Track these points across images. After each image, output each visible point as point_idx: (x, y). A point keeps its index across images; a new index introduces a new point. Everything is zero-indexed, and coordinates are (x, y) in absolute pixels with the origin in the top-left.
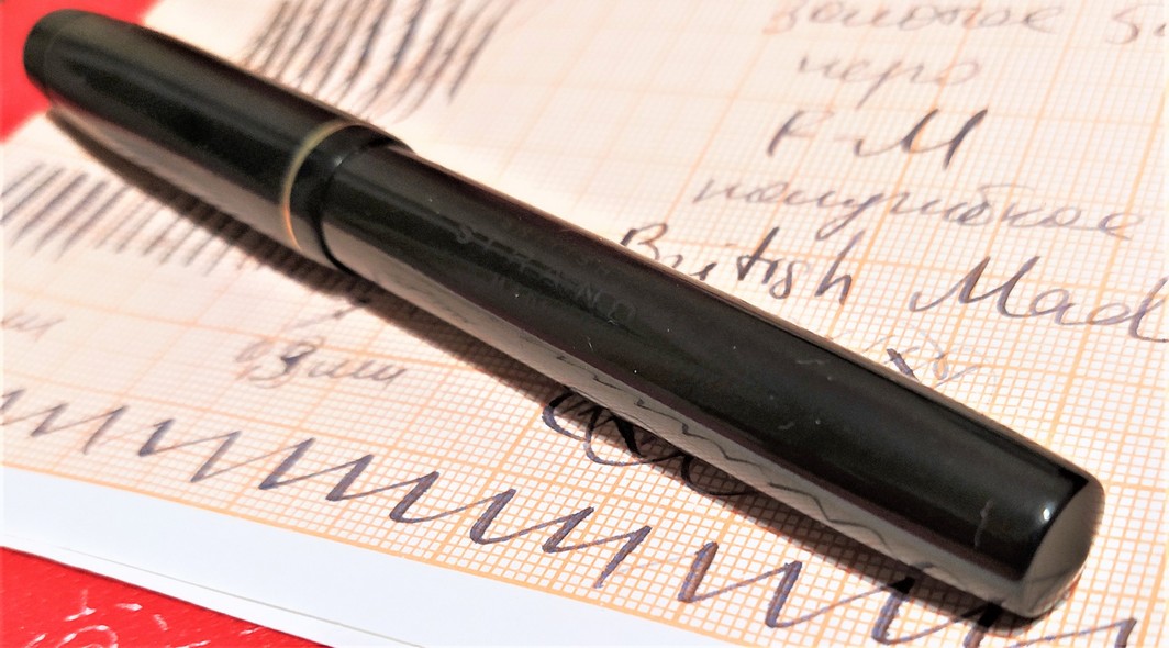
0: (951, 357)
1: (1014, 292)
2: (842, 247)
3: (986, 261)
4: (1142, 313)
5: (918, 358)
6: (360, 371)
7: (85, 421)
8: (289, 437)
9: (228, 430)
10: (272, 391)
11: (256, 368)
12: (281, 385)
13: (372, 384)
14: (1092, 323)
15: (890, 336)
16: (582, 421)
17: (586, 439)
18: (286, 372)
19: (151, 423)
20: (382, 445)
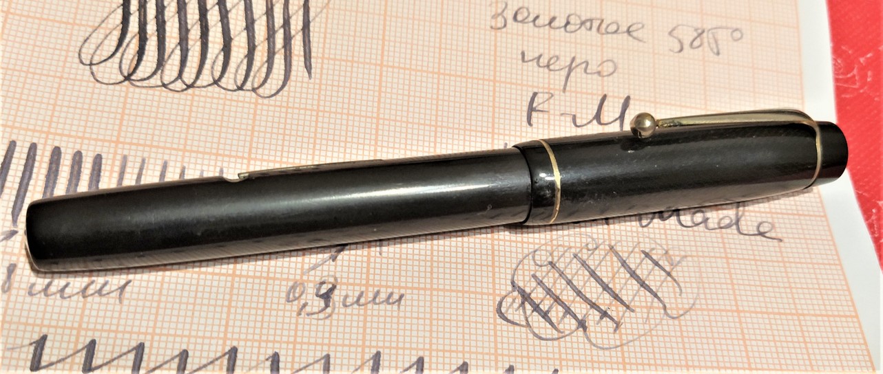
0: (671, 252)
4: (738, 221)
5: (657, 254)
6: (375, 298)
7: (212, 362)
8: (363, 352)
9: (319, 355)
10: (328, 322)
11: (305, 305)
12: (330, 315)
13: (389, 307)
14: (721, 228)
15: (639, 243)
16: (519, 315)
17: (528, 325)
18: (327, 306)
19: (262, 358)
20: (424, 349)
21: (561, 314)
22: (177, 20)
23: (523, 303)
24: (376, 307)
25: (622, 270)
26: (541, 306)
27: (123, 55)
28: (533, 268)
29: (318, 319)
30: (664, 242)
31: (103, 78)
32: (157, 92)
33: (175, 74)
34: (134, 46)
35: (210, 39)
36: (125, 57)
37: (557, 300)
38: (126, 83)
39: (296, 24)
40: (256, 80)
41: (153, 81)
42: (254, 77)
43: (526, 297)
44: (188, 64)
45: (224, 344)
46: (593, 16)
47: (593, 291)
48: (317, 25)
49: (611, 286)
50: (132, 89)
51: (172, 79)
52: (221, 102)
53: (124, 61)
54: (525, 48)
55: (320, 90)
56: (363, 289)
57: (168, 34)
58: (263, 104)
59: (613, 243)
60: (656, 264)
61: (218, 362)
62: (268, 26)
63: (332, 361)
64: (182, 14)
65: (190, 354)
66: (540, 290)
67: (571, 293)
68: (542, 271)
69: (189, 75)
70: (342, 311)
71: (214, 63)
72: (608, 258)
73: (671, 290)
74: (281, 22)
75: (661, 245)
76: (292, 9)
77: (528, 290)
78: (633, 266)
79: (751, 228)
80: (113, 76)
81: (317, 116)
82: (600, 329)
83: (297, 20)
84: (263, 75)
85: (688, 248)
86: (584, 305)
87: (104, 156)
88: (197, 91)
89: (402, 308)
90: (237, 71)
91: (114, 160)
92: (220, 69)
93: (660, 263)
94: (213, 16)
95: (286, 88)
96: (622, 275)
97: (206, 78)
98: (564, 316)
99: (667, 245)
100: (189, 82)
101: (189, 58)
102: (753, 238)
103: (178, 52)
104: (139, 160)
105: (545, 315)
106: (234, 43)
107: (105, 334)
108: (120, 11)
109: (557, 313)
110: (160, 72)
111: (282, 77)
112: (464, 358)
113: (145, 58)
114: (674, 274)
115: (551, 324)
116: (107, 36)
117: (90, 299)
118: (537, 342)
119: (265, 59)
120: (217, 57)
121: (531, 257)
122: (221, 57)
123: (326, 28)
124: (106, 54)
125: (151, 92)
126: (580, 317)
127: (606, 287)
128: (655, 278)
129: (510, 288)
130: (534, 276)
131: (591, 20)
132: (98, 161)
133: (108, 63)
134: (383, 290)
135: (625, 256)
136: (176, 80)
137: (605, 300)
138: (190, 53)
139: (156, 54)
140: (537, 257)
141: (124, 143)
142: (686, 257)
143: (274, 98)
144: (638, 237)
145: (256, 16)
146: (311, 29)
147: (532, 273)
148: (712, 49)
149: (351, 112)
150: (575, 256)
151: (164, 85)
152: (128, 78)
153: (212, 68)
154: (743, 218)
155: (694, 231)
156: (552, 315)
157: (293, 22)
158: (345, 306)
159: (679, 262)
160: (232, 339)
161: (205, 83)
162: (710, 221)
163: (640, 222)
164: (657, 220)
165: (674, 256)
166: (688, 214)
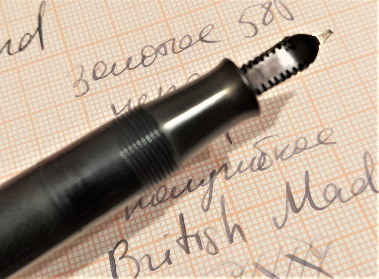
0: (315, 244)
1: (313, 195)
2: (220, 210)
3: (288, 185)
5: (302, 252)
14: (356, 195)
15: (281, 247)
46: (165, 39)
54: (113, 101)
59: (256, 260)
60: (304, 263)
75: (303, 241)
85: (330, 233)
93: (309, 260)
99: (309, 237)
114: (325, 268)
131: (163, 45)
142: (331, 243)
144: (278, 242)
148: (284, 17)
154: (374, 174)
155: (330, 211)
159: (326, 252)
162: (342, 192)
163: (276, 224)
164: (291, 214)
165: (320, 246)
166: (319, 193)
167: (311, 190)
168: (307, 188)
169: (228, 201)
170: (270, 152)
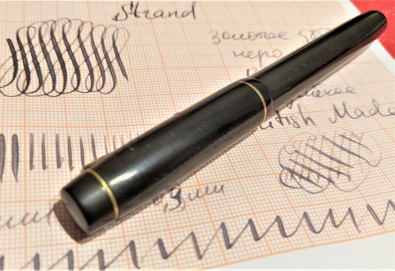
0: (355, 133)
1: (349, 112)
3: (334, 106)
4: (378, 111)
5: (348, 135)
6: (207, 191)
7: (120, 254)
8: (214, 225)
9: (187, 233)
10: (184, 212)
11: (167, 205)
12: (184, 208)
13: (217, 194)
14: (372, 115)
15: (336, 131)
16: (294, 182)
17: (301, 187)
18: (180, 203)
19: (152, 244)
20: (249, 214)
21: (316, 177)
22: (45, 61)
23: (292, 176)
24: (210, 196)
25: (335, 147)
26: (303, 175)
27: (18, 81)
28: (288, 155)
29: (178, 212)
30: (348, 128)
31: (8, 93)
32: (43, 98)
33: (51, 88)
34: (23, 76)
35: (67, 68)
36: (19, 82)
37: (310, 170)
38: (23, 95)
39: (112, 55)
40: (98, 85)
41: (39, 93)
42: (97, 84)
43: (292, 172)
44: (57, 82)
45: (125, 241)
47: (326, 161)
48: (123, 54)
49: (334, 156)
50: (27, 98)
51: (50, 90)
52: (82, 99)
53: (19, 84)
55: (135, 85)
56: (198, 187)
57: (42, 68)
58: (106, 97)
59: (323, 134)
60: (351, 140)
61: (124, 253)
62: (97, 59)
63: (196, 235)
64: (48, 59)
65: (105, 251)
66: (298, 166)
67: (315, 165)
68: (293, 156)
69: (60, 87)
70: (190, 203)
71: (72, 79)
72: (324, 142)
73: (365, 152)
74: (103, 56)
75: (347, 130)
76: (107, 49)
77: (291, 168)
78: (339, 144)
79: (386, 112)
80: (14, 92)
81: (138, 99)
82: (341, 181)
83: (112, 54)
84: (102, 83)
85: (362, 129)
86: (326, 170)
87: (18, 135)
88: (66, 95)
89: (226, 193)
90: (86, 82)
91: (25, 136)
92: (76, 82)
93: (352, 139)
94: (66, 57)
95: (116, 87)
96: (337, 150)
97: (69, 88)
98: (319, 178)
99: (351, 129)
100: (61, 91)
101: (57, 79)
102: (389, 116)
103: (50, 77)
104: (41, 135)
105: (308, 179)
106: (81, 69)
107: (44, 248)
108: (11, 60)
109: (313, 177)
110: (41, 88)
111: (112, 82)
112: (275, 214)
113: (31, 81)
114: (362, 143)
115: (314, 183)
116: (6, 73)
117: (28, 226)
118: (312, 195)
119: (100, 75)
120: (73, 77)
121: (283, 150)
122: (75, 76)
123: (129, 55)
124: (7, 82)
125: (39, 98)
126: (327, 177)
127: (332, 158)
128: (354, 148)
129: (281, 169)
130: (291, 160)
132: (15, 138)
133: (10, 86)
134: (209, 185)
135: (332, 139)
136: (52, 91)
137: (335, 165)
138: (57, 77)
139: (37, 79)
140: (287, 150)
141: (29, 126)
142: (363, 133)
143: (111, 93)
144: (334, 128)
145: (89, 54)
146: (121, 57)
147: (289, 158)
149: (156, 94)
150: (307, 145)
151: (46, 94)
152: (23, 92)
153: (72, 82)
154: (379, 108)
155: (360, 120)
156: (312, 178)
157: (110, 55)
158: (191, 200)
159: (361, 137)
160: (129, 236)
161: (69, 91)
162: (365, 113)
163: (331, 121)
164: (338, 118)
165: (357, 134)
166: (352, 112)
167: (347, 110)
168: (345, 109)
169: (302, 106)
170: (321, 90)
